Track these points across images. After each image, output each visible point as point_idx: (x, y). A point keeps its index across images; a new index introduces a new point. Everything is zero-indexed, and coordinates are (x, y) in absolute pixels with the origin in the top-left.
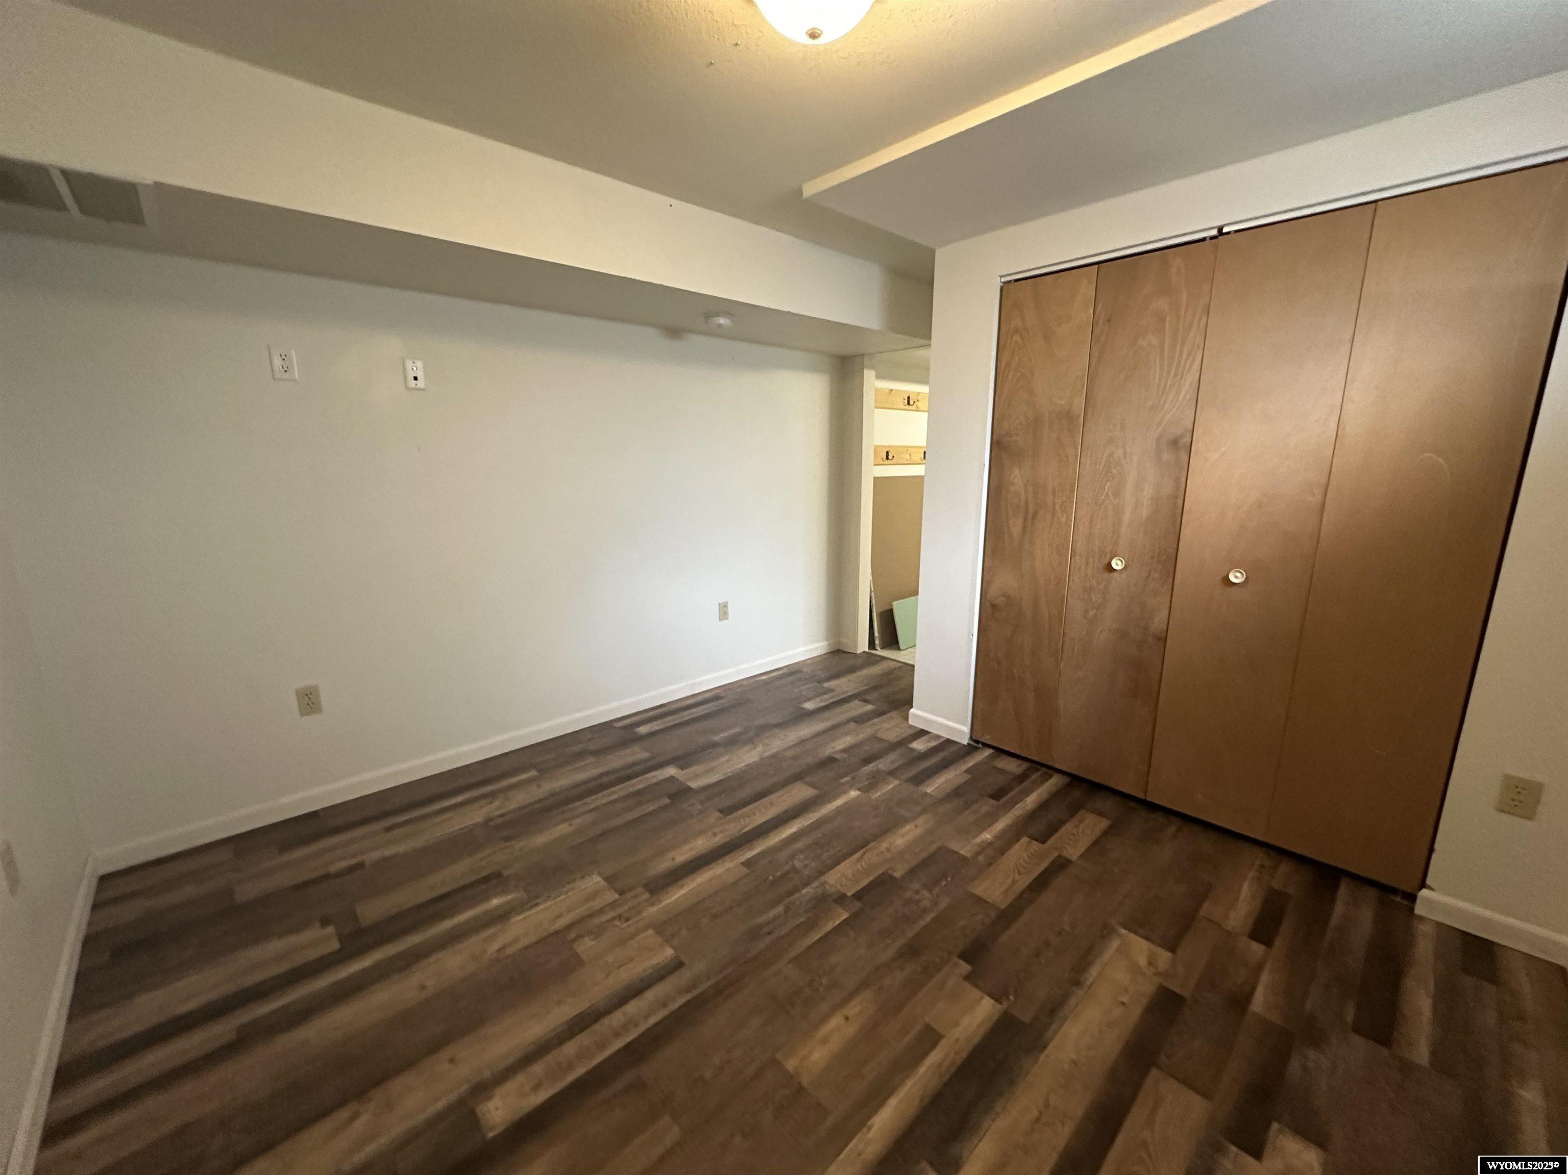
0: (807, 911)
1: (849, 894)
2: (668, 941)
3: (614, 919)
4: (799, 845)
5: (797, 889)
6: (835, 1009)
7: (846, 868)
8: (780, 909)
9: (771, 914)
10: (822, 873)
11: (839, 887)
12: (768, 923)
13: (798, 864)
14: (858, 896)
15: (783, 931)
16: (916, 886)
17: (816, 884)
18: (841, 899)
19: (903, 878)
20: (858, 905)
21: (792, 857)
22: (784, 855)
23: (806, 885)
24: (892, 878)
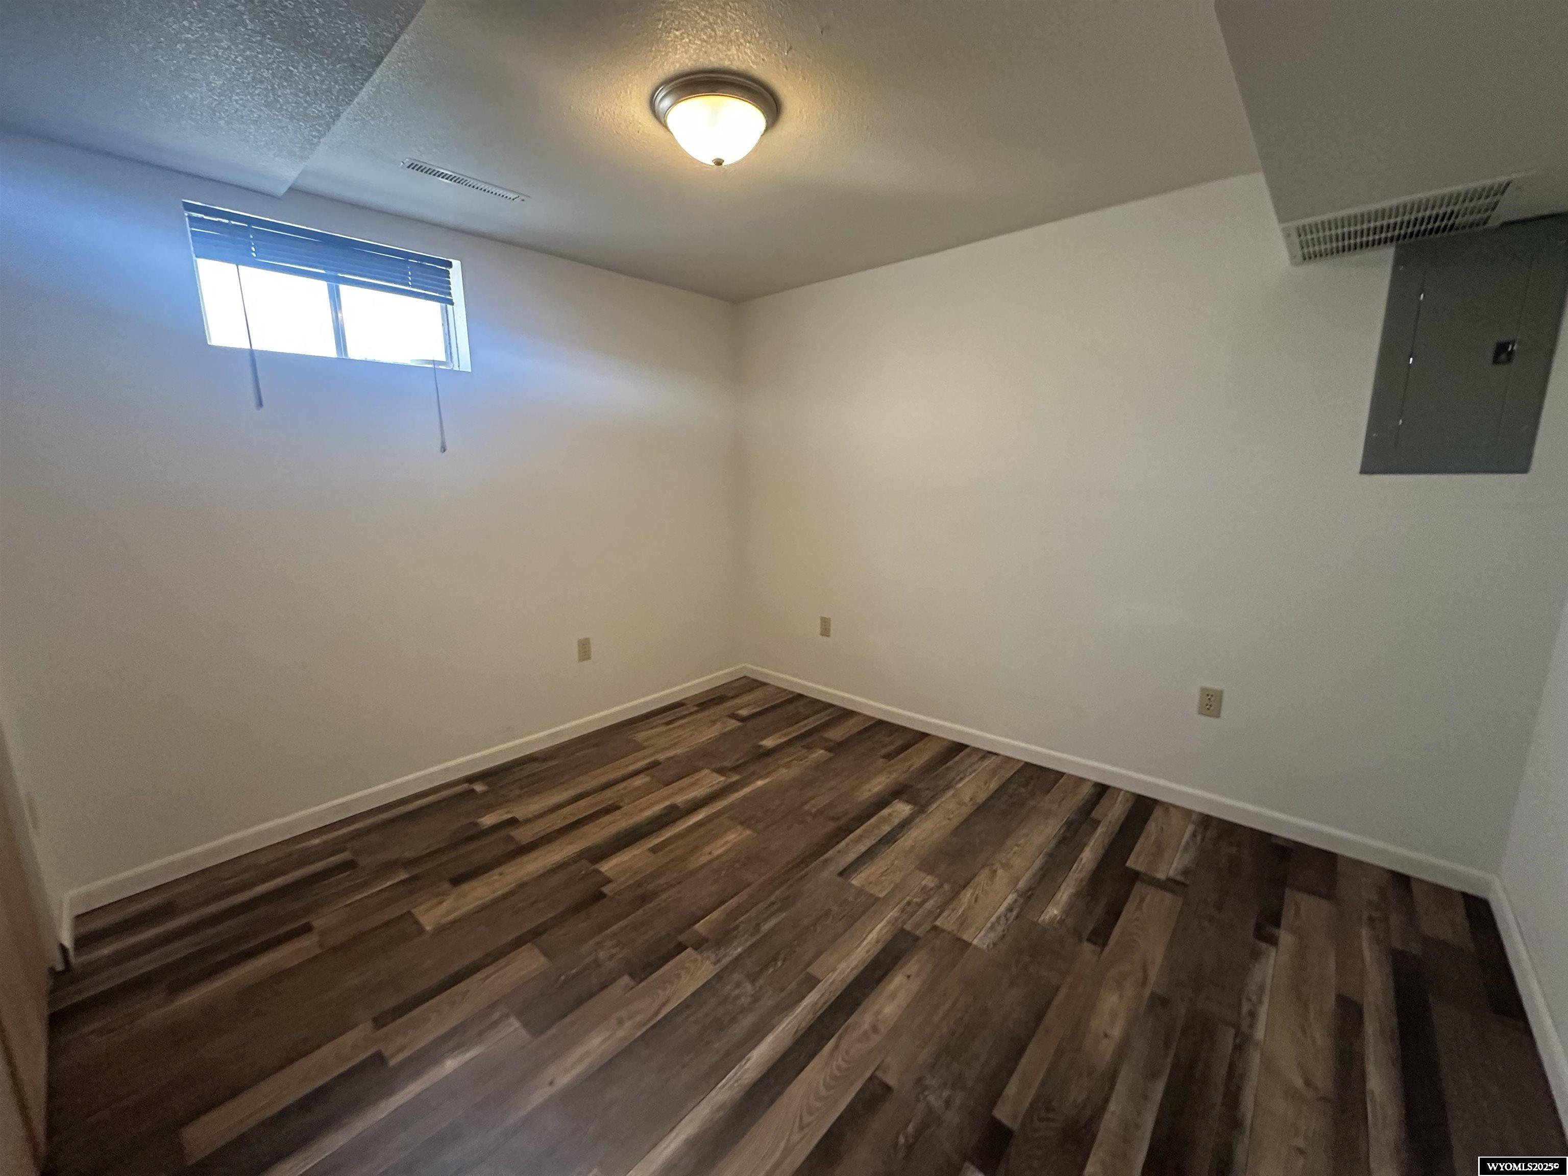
0: (737, 927)
1: (689, 950)
2: (860, 892)
3: (924, 902)
4: (747, 1021)
5: (749, 951)
6: (718, 857)
7: (687, 986)
8: (766, 927)
9: (773, 922)
10: (719, 977)
11: (699, 958)
12: (773, 914)
13: (748, 988)
14: (681, 948)
15: (761, 906)
16: (610, 965)
17: (725, 961)
18: (699, 944)
19: (620, 974)
20: (681, 938)
21: (756, 999)
22: (767, 1002)
23: (738, 959)
24: (632, 975)
